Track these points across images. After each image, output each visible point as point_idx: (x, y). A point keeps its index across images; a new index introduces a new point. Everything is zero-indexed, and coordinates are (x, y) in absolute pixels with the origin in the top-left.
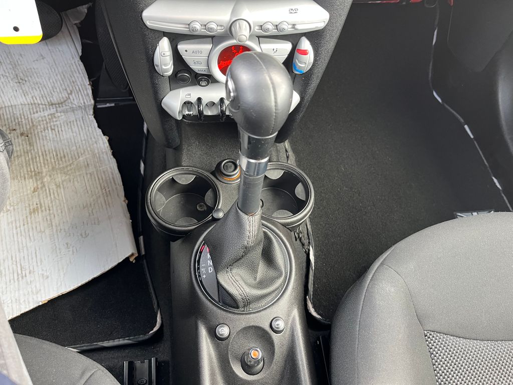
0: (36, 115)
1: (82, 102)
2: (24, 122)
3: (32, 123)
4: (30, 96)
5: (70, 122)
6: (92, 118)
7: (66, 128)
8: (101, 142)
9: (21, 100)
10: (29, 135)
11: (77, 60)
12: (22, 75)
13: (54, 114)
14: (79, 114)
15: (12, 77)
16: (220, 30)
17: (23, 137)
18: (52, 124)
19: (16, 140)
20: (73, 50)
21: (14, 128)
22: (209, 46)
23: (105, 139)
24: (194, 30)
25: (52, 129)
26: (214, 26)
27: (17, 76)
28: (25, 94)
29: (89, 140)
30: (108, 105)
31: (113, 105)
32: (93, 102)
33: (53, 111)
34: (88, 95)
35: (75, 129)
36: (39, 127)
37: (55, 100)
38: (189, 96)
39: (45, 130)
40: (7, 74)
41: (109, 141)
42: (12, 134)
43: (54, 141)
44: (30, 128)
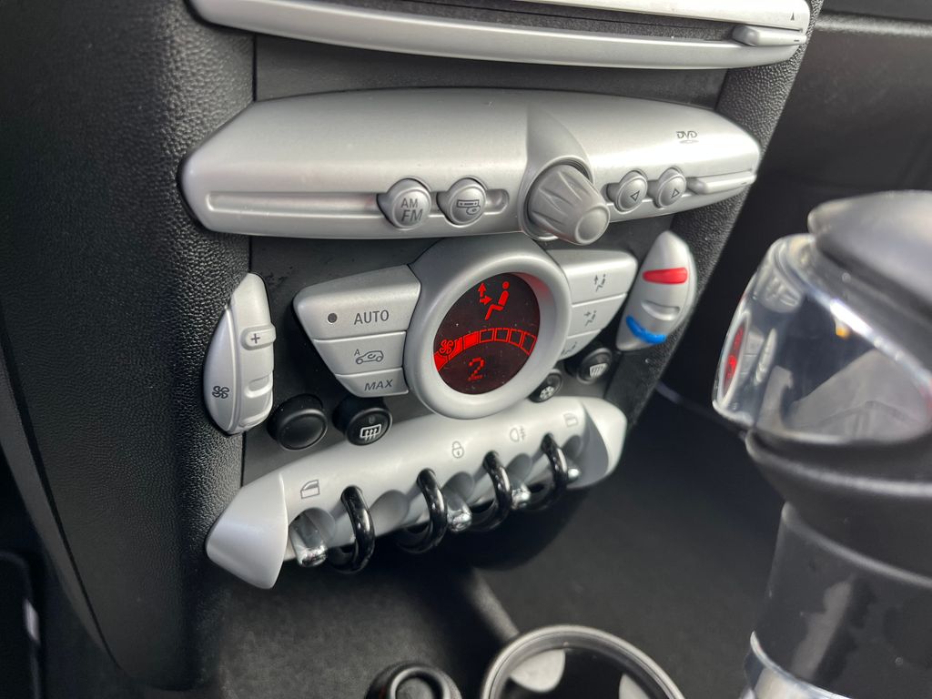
22: (411, 293)
24: (408, 213)
38: (314, 491)
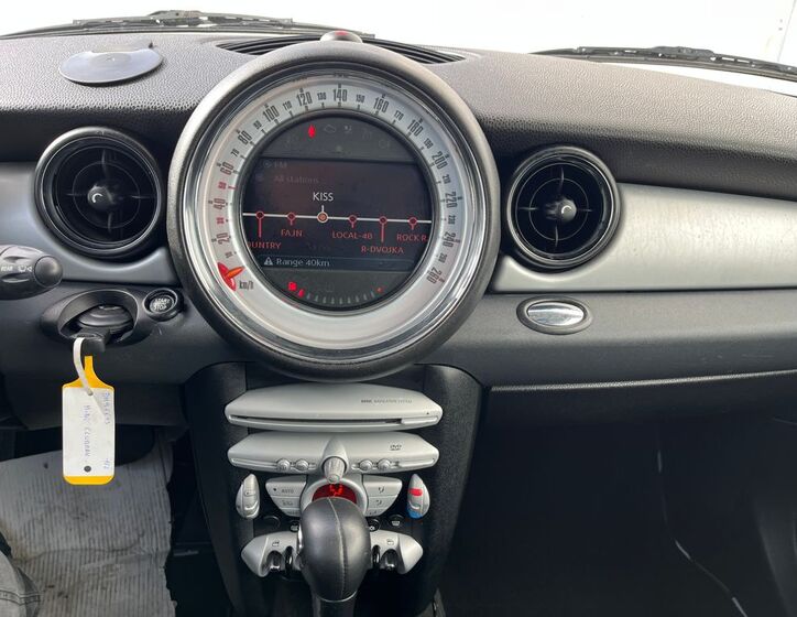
0: (87, 566)
1: (154, 548)
2: (68, 576)
3: (79, 576)
4: (87, 538)
5: (130, 578)
6: (162, 571)
7: (123, 588)
8: (165, 609)
9: (74, 543)
10: (70, 596)
11: (162, 488)
12: (84, 508)
13: (112, 565)
14: (146, 565)
15: (70, 510)
16: (312, 468)
17: (60, 598)
18: (105, 579)
19: (51, 602)
20: (160, 475)
21: (53, 584)
22: (303, 484)
23: (172, 605)
24: (282, 468)
25: (103, 588)
26: (305, 464)
27: (77, 509)
28: (81, 534)
29: (150, 607)
30: (190, 553)
31: (196, 552)
32: (169, 547)
33: (111, 560)
34: (165, 536)
35: (135, 589)
36: (86, 585)
37: (119, 543)
38: (277, 544)
39: (92, 588)
40: (66, 507)
41: (176, 609)
42: (47, 594)
43: (100, 605)
44: (74, 585)
